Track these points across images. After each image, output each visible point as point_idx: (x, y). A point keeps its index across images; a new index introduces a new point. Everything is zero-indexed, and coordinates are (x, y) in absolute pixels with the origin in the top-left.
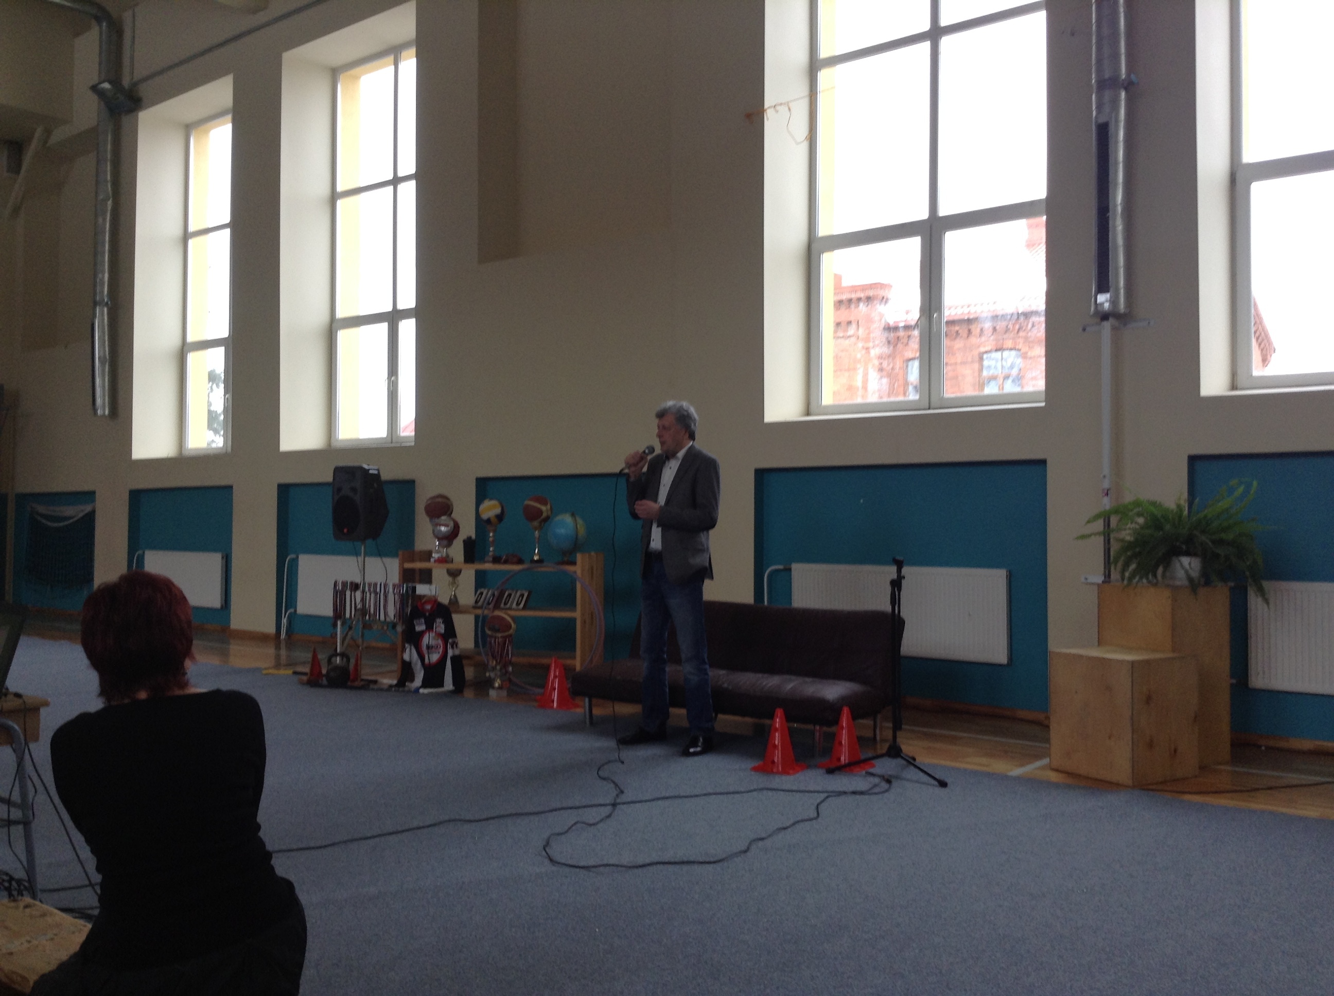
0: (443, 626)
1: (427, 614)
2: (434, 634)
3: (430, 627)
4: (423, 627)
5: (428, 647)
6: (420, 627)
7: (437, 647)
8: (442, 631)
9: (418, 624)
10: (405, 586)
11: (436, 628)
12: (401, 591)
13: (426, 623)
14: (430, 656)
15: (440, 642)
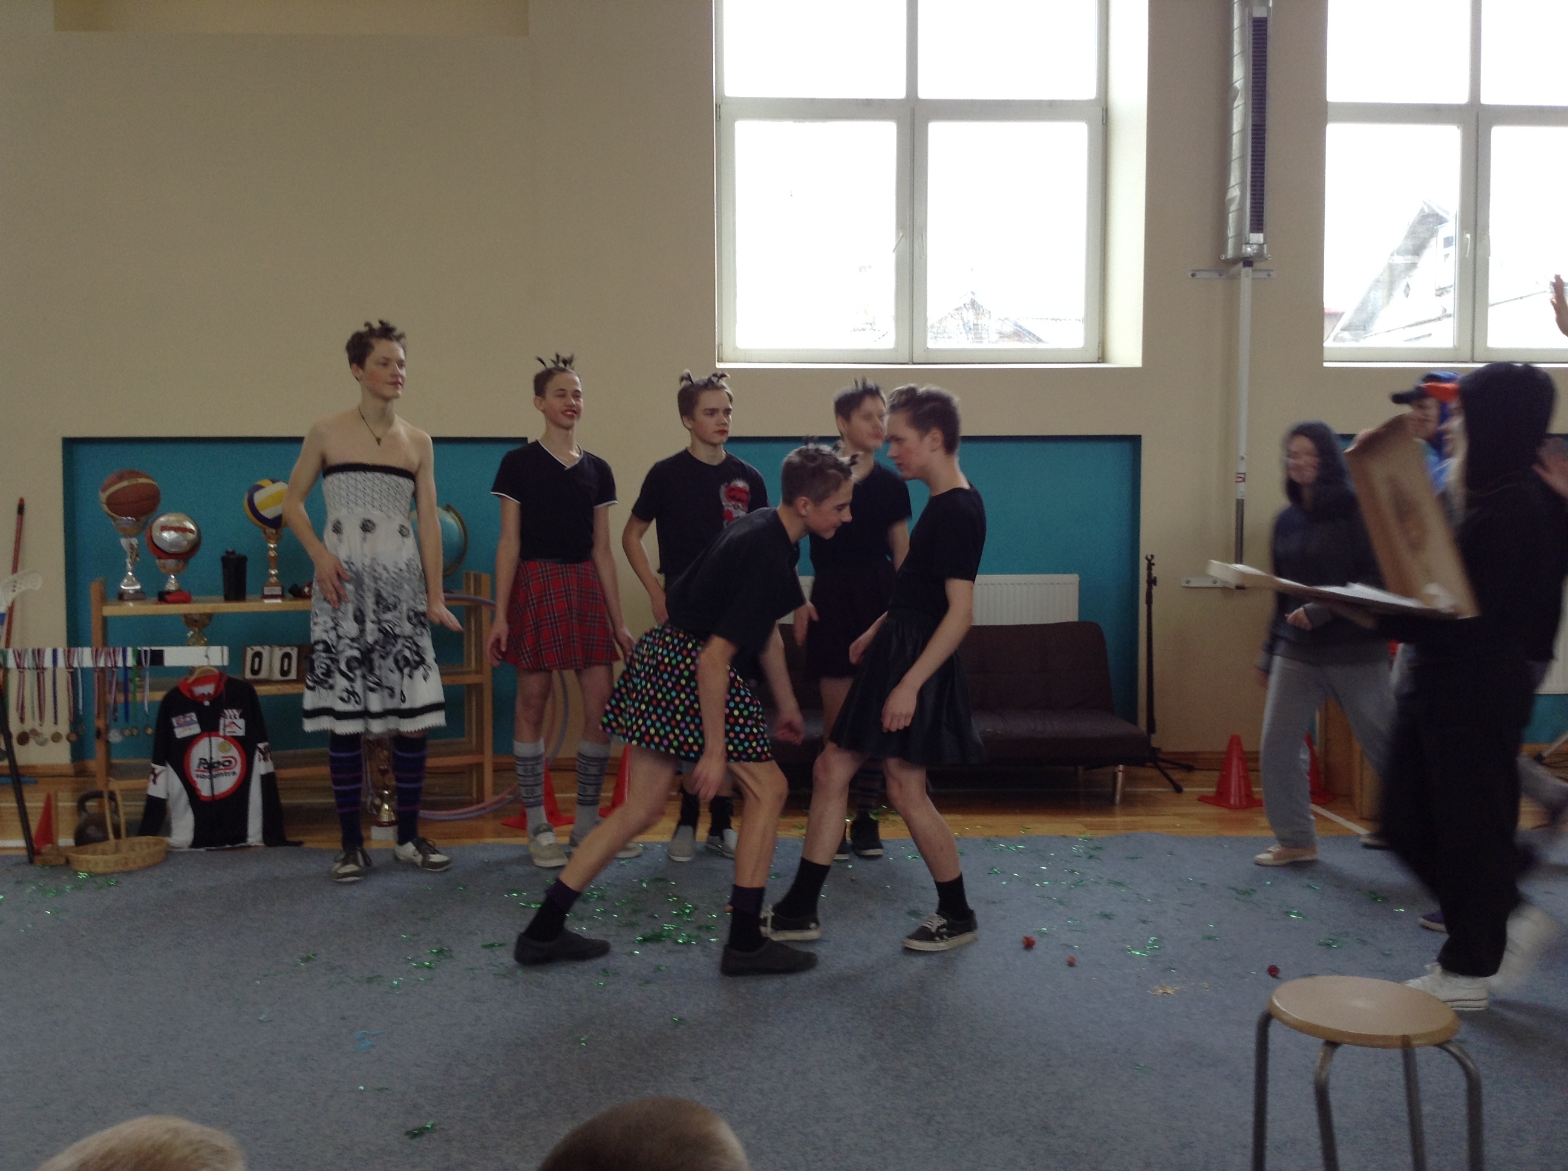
0: (241, 722)
1: (207, 703)
2: (221, 740)
3: (210, 727)
4: (196, 729)
5: (210, 767)
6: (185, 728)
7: (230, 762)
8: (241, 732)
9: (180, 726)
10: (130, 650)
11: (224, 730)
12: (120, 664)
13: (200, 721)
14: (215, 780)
15: (234, 752)
